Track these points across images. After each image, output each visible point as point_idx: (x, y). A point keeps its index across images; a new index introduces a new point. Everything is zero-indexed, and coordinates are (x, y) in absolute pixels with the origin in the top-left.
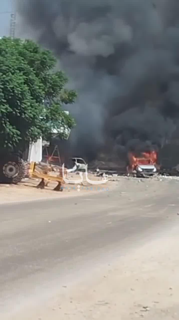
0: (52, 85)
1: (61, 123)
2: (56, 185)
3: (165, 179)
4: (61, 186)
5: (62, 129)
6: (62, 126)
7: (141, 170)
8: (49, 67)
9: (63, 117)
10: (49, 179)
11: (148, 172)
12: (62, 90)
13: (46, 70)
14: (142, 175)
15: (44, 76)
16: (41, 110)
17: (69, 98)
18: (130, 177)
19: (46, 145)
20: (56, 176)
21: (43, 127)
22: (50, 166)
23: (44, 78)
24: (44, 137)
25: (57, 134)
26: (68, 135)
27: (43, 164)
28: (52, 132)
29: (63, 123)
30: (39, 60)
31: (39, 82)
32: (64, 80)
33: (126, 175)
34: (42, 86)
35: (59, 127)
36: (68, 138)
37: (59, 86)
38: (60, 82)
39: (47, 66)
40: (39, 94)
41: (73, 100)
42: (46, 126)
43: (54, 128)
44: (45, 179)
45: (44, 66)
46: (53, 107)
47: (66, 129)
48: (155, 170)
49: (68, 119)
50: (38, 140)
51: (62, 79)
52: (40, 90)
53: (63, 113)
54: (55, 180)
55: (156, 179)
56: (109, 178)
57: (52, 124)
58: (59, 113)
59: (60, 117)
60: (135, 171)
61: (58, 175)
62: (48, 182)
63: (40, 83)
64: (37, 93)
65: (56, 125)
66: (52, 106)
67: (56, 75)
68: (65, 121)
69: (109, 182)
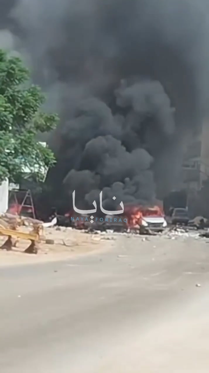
0: (23, 105)
1: (36, 159)
2: (29, 245)
3: (179, 236)
4: (35, 247)
5: (37, 168)
6: (37, 162)
7: (146, 225)
8: (19, 80)
9: (38, 151)
10: (18, 237)
11: (155, 226)
12: (36, 113)
13: (14, 85)
14: (147, 231)
15: (12, 93)
16: (8, 140)
17: (46, 124)
18: (130, 234)
19: (14, 189)
20: (28, 233)
21: (10, 164)
22: (20, 218)
23: (11, 96)
24: (12, 179)
25: (30, 173)
26: (45, 176)
27: (9, 215)
28: (22, 171)
29: (38, 159)
30: (4, 71)
31: (4, 102)
32: (40, 98)
33: (126, 232)
34: (9, 107)
35: (32, 164)
36: (44, 179)
37: (33, 108)
38: (34, 101)
39: (16, 79)
40: (5, 118)
41: (52, 127)
42: (14, 163)
43: (26, 165)
44: (13, 236)
45: (12, 79)
46: (25, 136)
47: (42, 168)
48: (165, 224)
49: (45, 153)
50: (3, 182)
51: (37, 98)
52: (6, 113)
53: (37, 145)
54: (27, 238)
55: (167, 236)
56: (102, 235)
57: (23, 160)
58: (33, 145)
59: (34, 150)
60: (137, 226)
61: (30, 232)
62: (17, 241)
63: (6, 103)
64: (2, 117)
65: (29, 162)
66: (22, 134)
67: (29, 92)
68: (40, 156)
69: (102, 240)
